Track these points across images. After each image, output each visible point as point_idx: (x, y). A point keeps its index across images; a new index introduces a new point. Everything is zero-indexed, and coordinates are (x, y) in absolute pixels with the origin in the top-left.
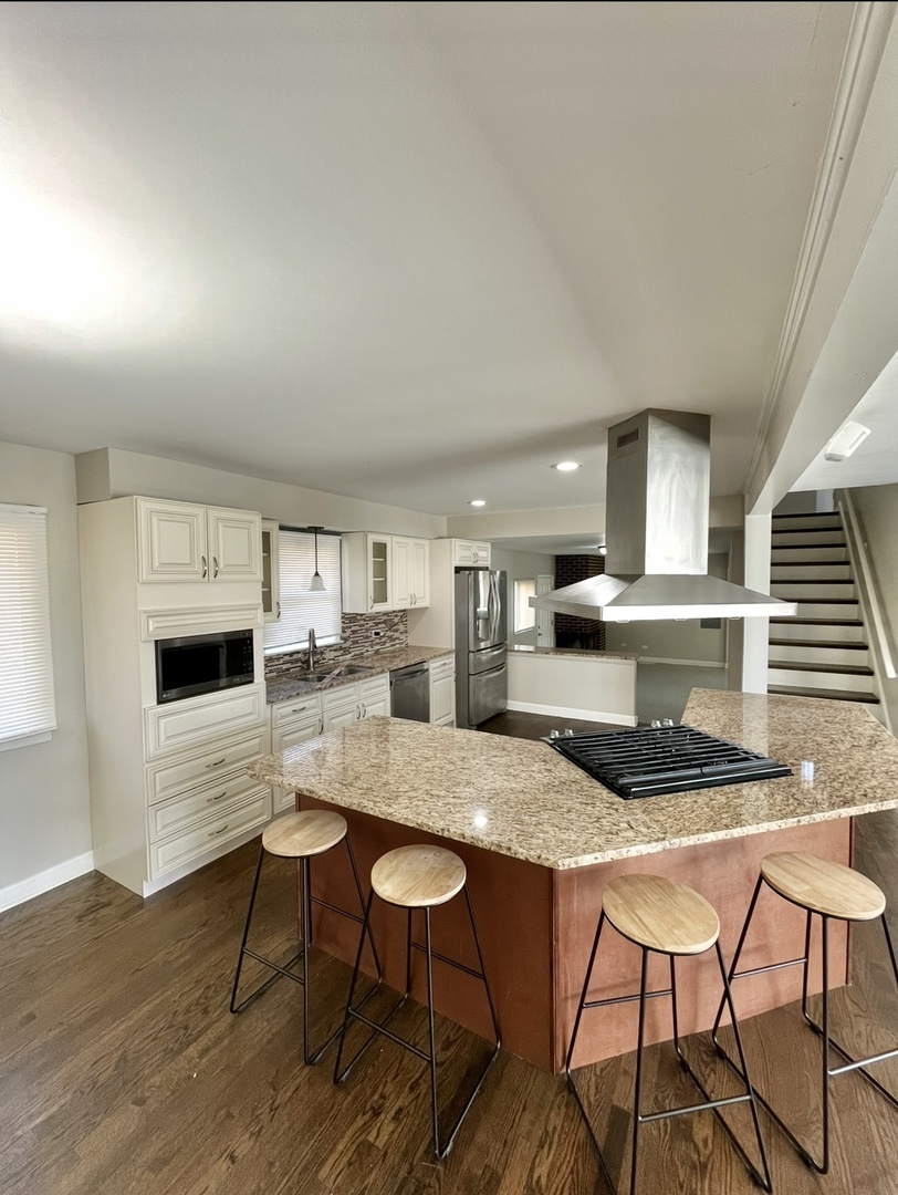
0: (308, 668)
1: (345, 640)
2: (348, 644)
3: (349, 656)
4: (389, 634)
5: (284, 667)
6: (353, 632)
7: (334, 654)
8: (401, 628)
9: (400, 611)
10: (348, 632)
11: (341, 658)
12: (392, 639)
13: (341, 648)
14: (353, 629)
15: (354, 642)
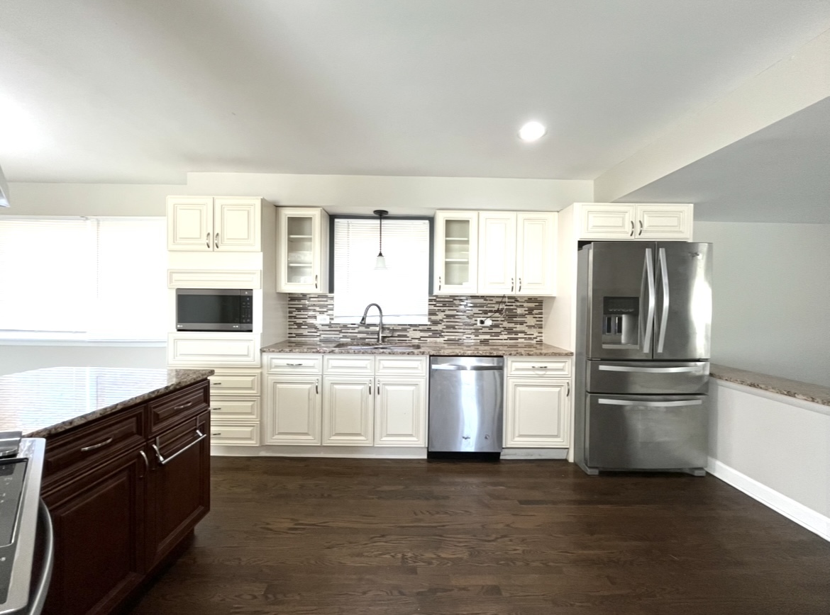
0: (378, 341)
1: (435, 323)
2: (439, 327)
3: (441, 340)
4: (506, 324)
5: (360, 336)
6: (448, 316)
7: (418, 334)
8: (530, 320)
9: (530, 300)
10: (440, 316)
11: (429, 340)
12: (510, 331)
13: (429, 330)
14: (447, 313)
15: (448, 327)
